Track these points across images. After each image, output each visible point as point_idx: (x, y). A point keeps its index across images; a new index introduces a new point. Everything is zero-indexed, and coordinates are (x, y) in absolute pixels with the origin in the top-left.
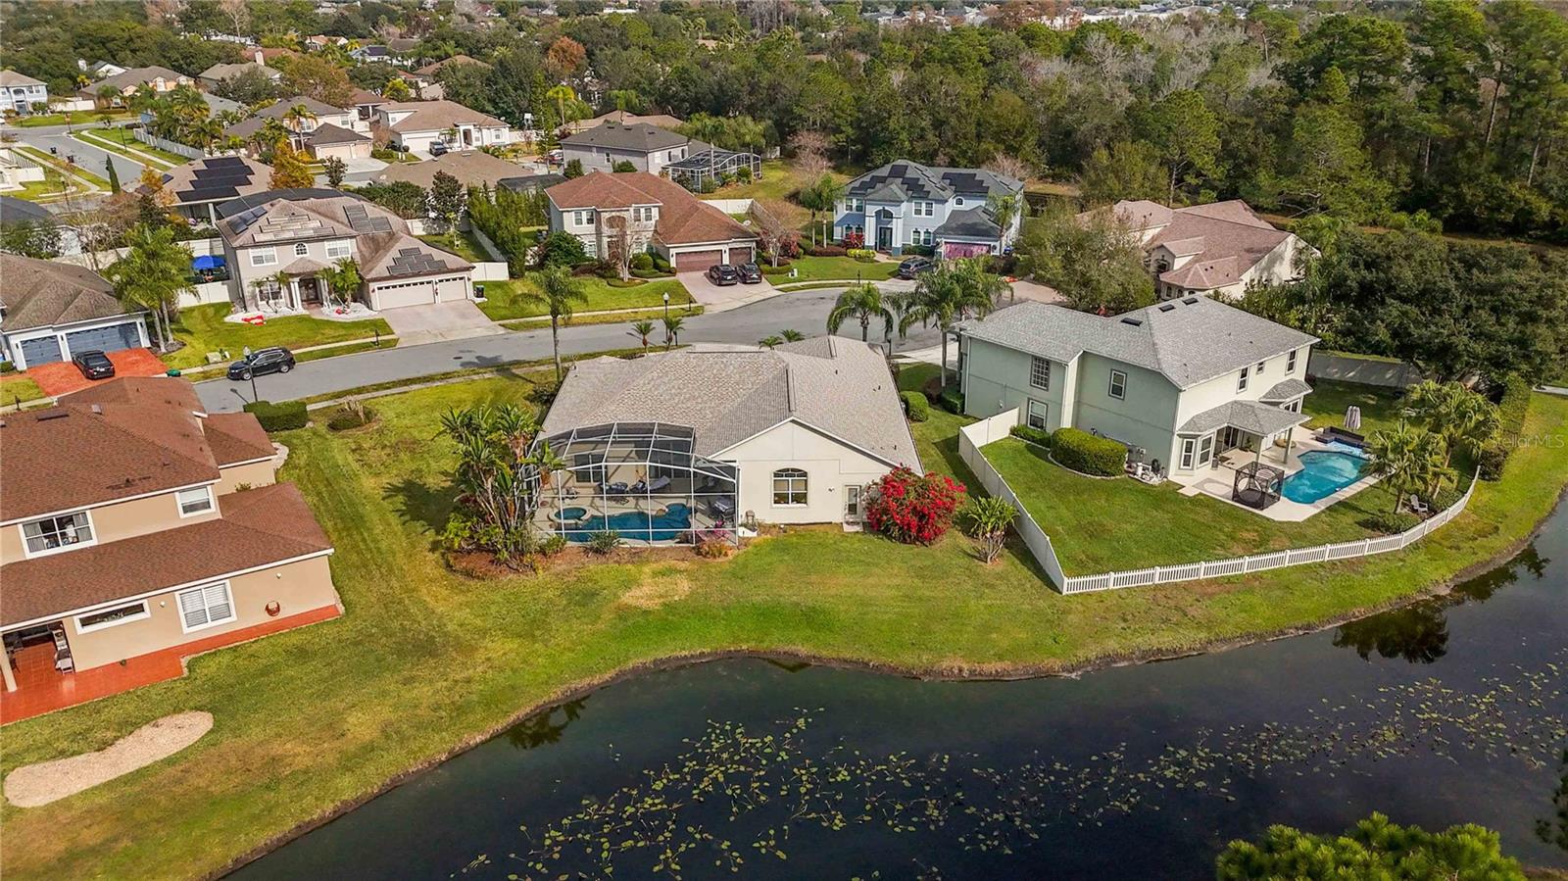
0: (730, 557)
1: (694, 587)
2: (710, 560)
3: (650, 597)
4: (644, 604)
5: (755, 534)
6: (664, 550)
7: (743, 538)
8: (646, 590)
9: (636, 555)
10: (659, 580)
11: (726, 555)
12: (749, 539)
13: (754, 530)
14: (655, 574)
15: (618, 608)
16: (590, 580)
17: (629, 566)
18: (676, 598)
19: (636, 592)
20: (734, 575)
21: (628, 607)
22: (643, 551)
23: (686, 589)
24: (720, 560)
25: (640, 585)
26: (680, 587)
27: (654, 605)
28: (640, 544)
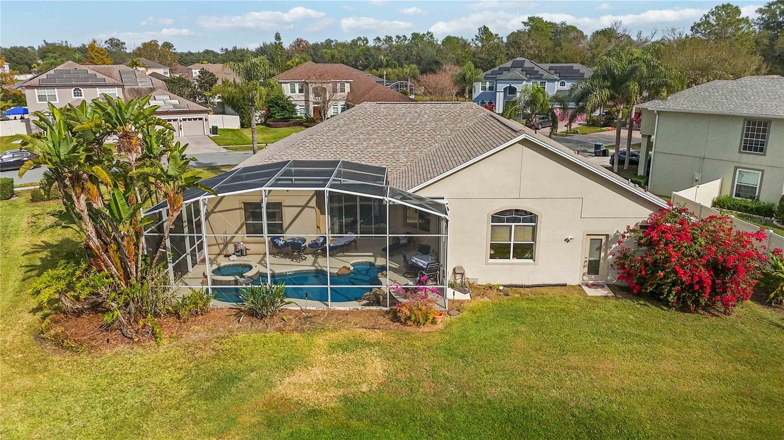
0: (440, 326)
1: (392, 369)
2: (411, 329)
3: (322, 386)
4: (313, 397)
5: (467, 297)
6: (346, 313)
7: (453, 301)
8: (317, 372)
9: (306, 319)
10: (338, 356)
11: (434, 322)
12: (461, 302)
13: (465, 292)
14: (333, 348)
15: (269, 405)
16: (235, 356)
17: (296, 336)
18: (364, 388)
19: (301, 377)
20: (450, 352)
21: (285, 402)
22: (317, 314)
23: (380, 372)
24: (426, 329)
25: (308, 365)
26: (369, 371)
27: (328, 398)
28: (313, 306)
